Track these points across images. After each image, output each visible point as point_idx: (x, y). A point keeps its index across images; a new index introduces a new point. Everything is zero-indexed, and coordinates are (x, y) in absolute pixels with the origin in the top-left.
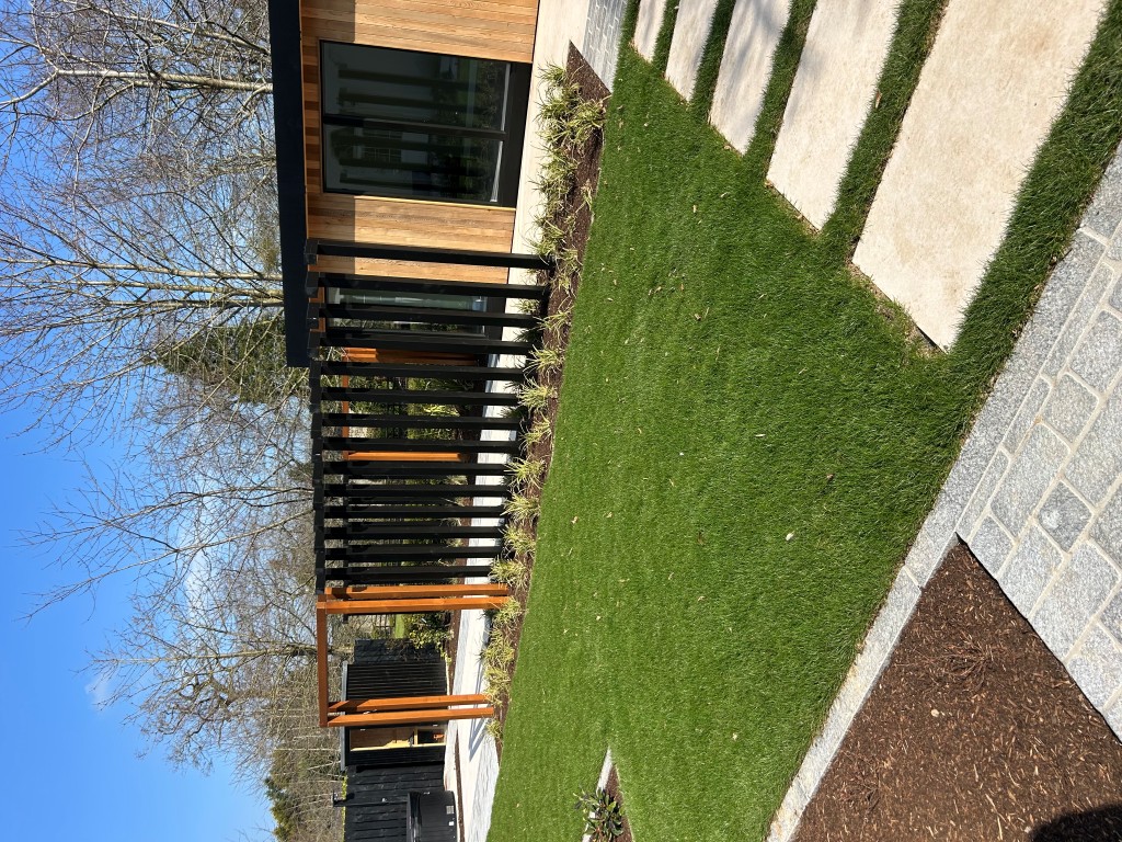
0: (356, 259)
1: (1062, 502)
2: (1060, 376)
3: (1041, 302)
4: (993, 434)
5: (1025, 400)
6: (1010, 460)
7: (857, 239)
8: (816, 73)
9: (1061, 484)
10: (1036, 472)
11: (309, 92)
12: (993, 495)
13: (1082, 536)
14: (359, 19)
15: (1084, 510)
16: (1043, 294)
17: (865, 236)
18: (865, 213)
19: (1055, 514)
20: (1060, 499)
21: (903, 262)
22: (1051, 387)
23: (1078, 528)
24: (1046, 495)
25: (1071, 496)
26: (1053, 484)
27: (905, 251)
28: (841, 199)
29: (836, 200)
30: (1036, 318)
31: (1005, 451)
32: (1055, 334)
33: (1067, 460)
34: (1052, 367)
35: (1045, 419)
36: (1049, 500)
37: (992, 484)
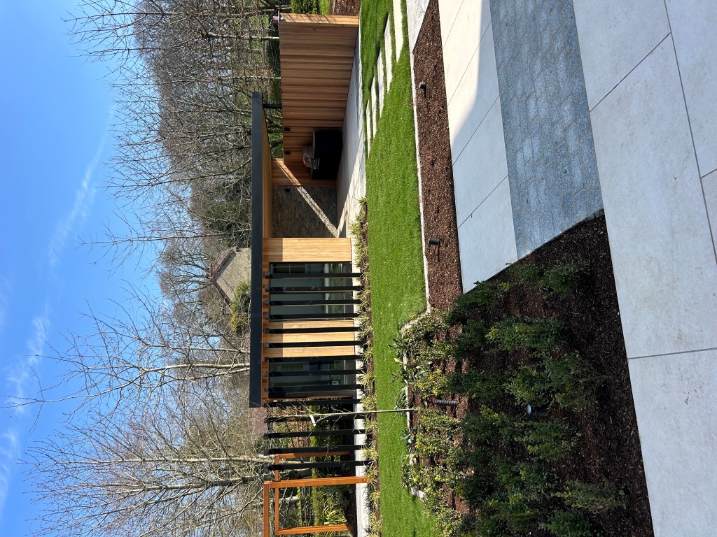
0: (284, 349)
11: (265, 282)
14: (284, 253)
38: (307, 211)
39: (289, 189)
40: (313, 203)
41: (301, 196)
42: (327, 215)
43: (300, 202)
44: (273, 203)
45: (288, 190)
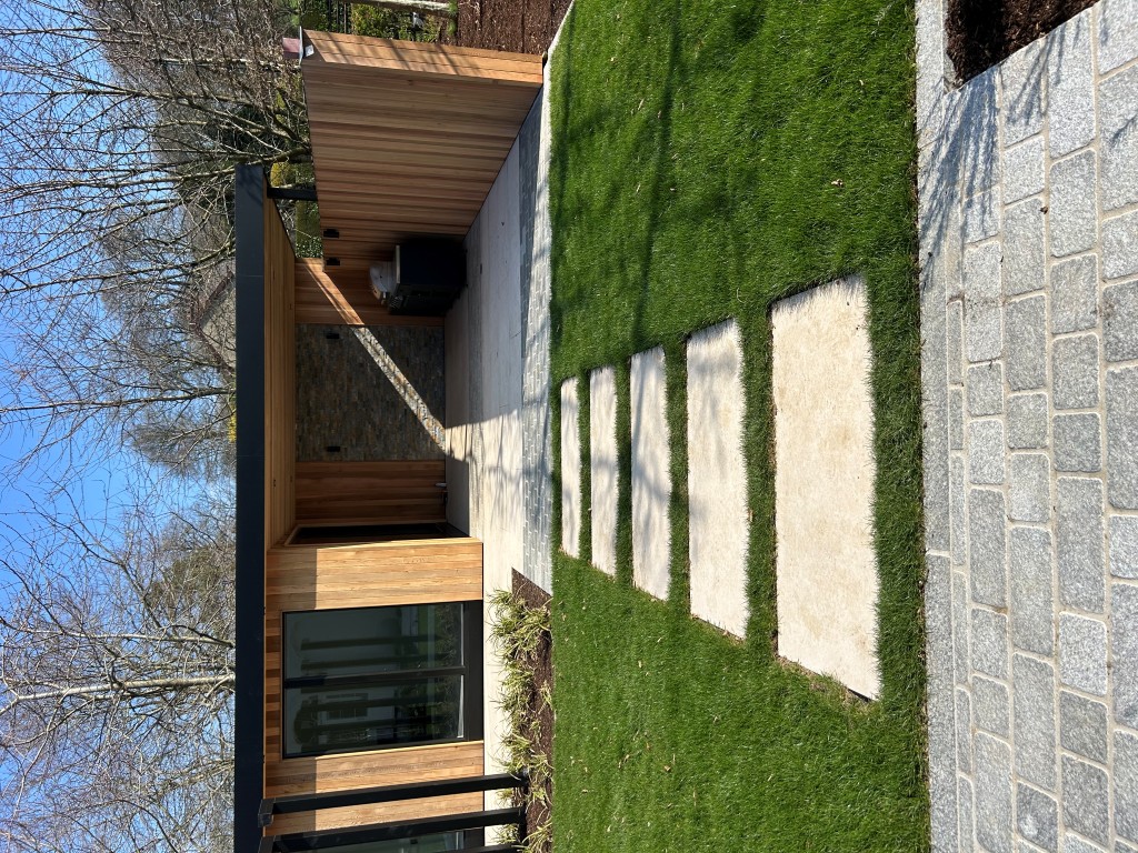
1: (1029, 803)
2: (970, 680)
3: (928, 623)
4: (947, 763)
5: (956, 716)
6: (970, 782)
7: (776, 633)
8: (703, 515)
9: (1019, 785)
10: (996, 784)
11: (270, 661)
12: (975, 827)
13: (1060, 829)
15: (1049, 802)
16: (927, 615)
17: (781, 629)
18: (774, 608)
19: (1029, 819)
20: (1027, 801)
21: (817, 637)
22: (969, 694)
23: (1053, 824)
24: (1014, 805)
25: (1033, 793)
26: (1013, 788)
27: (814, 627)
28: (751, 602)
29: (746, 605)
30: (930, 638)
31: (963, 775)
32: (950, 644)
33: (1012, 757)
34: (961, 675)
35: (978, 726)
36: (1019, 807)
37: (969, 817)
38: (378, 386)
39: (337, 333)
40: (393, 366)
41: (364, 349)
42: (423, 396)
43: (362, 365)
44: (298, 366)
45: (333, 337)
